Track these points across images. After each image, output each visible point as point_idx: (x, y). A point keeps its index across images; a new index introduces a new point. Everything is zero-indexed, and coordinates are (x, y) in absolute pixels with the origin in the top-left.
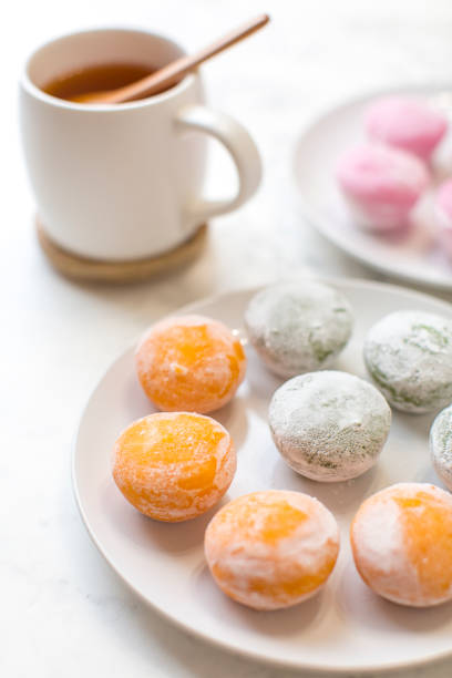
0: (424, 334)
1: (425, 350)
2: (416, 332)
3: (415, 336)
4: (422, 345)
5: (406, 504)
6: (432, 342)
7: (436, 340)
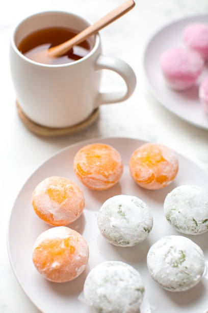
0: (177, 255)
1: (166, 256)
2: (177, 251)
3: (175, 251)
4: (169, 254)
5: (67, 241)
6: (172, 259)
7: (174, 261)
